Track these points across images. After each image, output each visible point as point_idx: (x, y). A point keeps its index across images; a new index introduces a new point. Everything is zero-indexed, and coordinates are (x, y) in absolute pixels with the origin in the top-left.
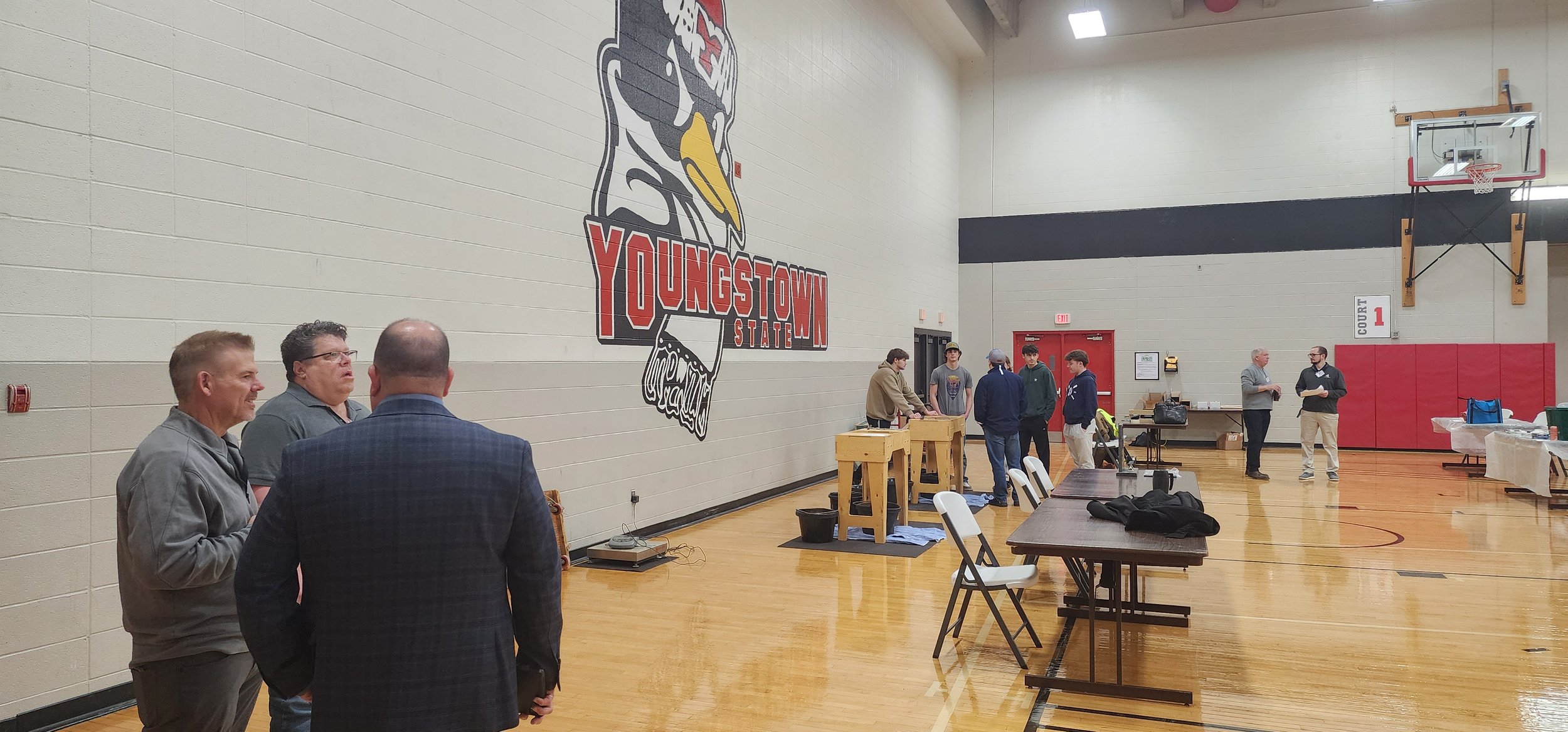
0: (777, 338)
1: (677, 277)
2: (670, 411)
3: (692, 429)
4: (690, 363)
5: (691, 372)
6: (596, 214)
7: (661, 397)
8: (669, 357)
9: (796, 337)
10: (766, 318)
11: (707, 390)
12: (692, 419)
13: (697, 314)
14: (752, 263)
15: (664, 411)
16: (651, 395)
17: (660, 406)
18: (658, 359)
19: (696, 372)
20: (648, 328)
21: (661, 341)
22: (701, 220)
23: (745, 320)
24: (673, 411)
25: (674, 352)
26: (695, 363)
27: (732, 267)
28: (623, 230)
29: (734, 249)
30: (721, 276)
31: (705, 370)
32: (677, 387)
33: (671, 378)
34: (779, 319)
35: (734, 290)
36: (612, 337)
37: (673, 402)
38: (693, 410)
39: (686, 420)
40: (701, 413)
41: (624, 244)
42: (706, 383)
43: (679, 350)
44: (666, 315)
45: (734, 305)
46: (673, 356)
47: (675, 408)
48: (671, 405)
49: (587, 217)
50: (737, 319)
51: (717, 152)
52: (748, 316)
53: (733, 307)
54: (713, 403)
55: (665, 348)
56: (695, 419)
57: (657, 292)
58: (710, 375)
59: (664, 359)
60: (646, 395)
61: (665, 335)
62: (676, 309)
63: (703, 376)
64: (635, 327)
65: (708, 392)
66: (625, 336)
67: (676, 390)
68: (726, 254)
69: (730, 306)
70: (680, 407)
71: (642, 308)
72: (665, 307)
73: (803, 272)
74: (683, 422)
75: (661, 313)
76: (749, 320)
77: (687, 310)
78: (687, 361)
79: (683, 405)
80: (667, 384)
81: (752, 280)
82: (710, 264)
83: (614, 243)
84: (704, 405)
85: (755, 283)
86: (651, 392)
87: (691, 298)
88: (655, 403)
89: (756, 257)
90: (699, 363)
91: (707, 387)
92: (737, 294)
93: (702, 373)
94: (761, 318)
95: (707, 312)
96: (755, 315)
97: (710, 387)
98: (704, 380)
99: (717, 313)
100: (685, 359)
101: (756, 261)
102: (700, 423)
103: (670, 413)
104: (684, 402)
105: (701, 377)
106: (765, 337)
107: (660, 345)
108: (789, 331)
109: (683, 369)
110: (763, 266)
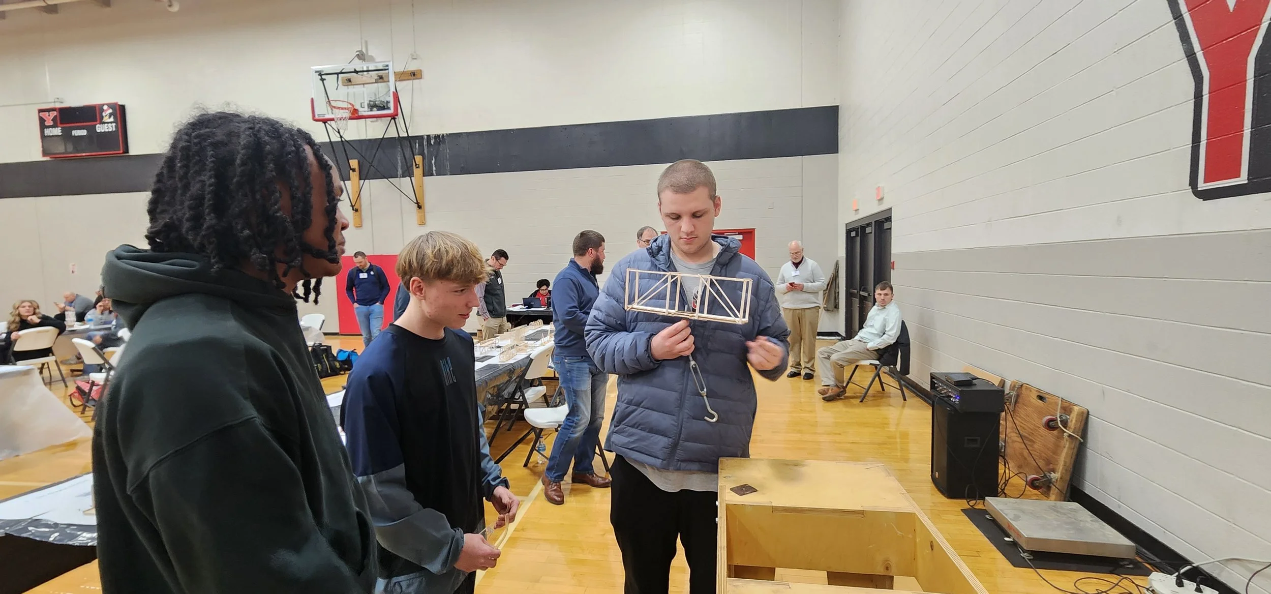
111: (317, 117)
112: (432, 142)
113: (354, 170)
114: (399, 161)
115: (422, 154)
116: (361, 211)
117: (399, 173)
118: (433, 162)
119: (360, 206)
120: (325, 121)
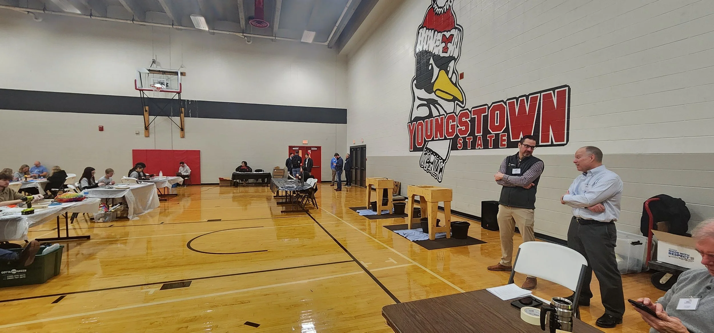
0: (491, 143)
1: (431, 129)
2: (428, 170)
3: (436, 178)
4: (435, 156)
5: (436, 159)
6: (410, 121)
7: (425, 166)
8: (428, 154)
9: (512, 140)
10: (481, 134)
11: (442, 166)
12: (435, 175)
13: (439, 140)
14: (470, 112)
15: (426, 170)
16: (422, 165)
17: (424, 169)
18: (424, 155)
19: (438, 159)
20: (421, 147)
21: (425, 150)
22: (441, 106)
23: (464, 138)
24: (429, 171)
25: (429, 153)
26: (437, 156)
27: (457, 117)
28: (415, 122)
29: (459, 109)
30: (451, 123)
31: (442, 159)
32: (430, 164)
33: (428, 161)
34: (492, 133)
35: (458, 127)
36: (412, 150)
37: (429, 168)
38: (436, 172)
39: (434, 174)
40: (439, 173)
41: (416, 126)
42: (442, 163)
43: (431, 152)
44: (427, 142)
45: (458, 133)
46: (429, 154)
47: (430, 170)
48: (428, 169)
49: (408, 123)
50: (459, 138)
51: (450, 77)
52: (467, 136)
53: (457, 134)
54: (445, 170)
55: (426, 152)
56: (437, 175)
57: (424, 136)
58: (444, 161)
59: (426, 155)
60: (421, 165)
61: (426, 148)
62: (431, 139)
63: (441, 161)
64: (418, 147)
65: (443, 167)
66: (416, 149)
67: (430, 165)
68: (454, 114)
69: (456, 133)
70: (431, 170)
71: (420, 141)
72: (427, 140)
73: (525, 98)
74: (432, 175)
75: (425, 141)
76: (467, 137)
77: (435, 139)
78: (434, 156)
79: (432, 170)
80: (427, 162)
81: (470, 119)
82: (445, 121)
83: (413, 126)
84: (441, 170)
85: (473, 120)
86: (422, 164)
87: (436, 134)
88: (423, 168)
89: (473, 108)
90: (439, 156)
91: (442, 165)
92: (460, 128)
93: (440, 160)
94: (476, 135)
95: (443, 138)
96: (472, 133)
97: (444, 165)
98: (441, 162)
99: (448, 138)
100: (434, 155)
101: (472, 109)
102: (439, 177)
103: (428, 171)
104: (433, 168)
105: (440, 161)
106: (479, 143)
107: (425, 151)
108: (505, 138)
109: (432, 158)
110: (479, 110)
111: (138, 88)
112: (190, 103)
113: (146, 111)
114: (172, 109)
115: (184, 108)
116: (149, 129)
117: (171, 114)
118: (190, 111)
119: (149, 127)
120: (140, 90)
